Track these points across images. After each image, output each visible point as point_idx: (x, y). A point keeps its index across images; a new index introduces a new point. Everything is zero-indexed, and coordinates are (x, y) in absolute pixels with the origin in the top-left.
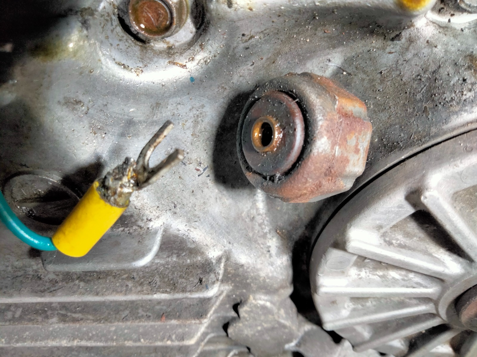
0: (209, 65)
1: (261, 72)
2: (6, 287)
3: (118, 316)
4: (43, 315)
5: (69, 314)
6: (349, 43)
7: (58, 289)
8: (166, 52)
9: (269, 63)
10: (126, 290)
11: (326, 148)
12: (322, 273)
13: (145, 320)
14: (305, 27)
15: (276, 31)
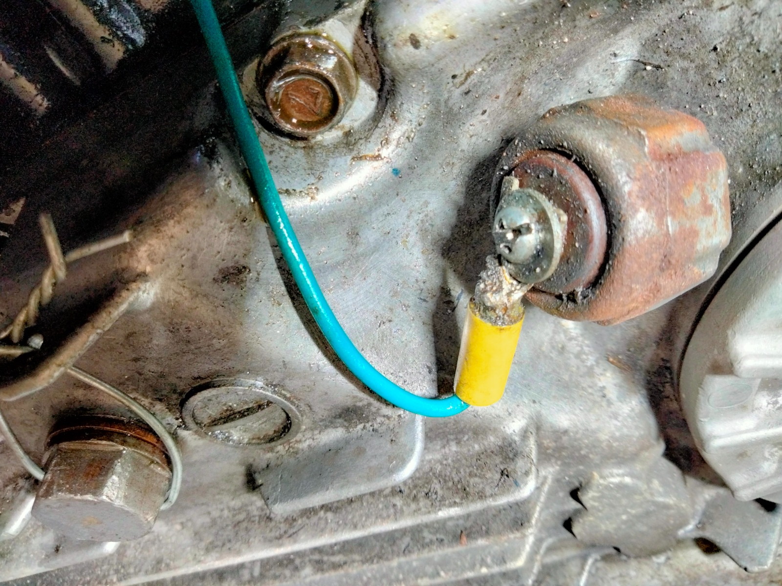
0: (415, 140)
1: (504, 117)
2: (230, 541)
3: (395, 548)
4: (291, 567)
5: (325, 558)
6: (641, 16)
7: (299, 530)
8: (343, 143)
9: (511, 98)
10: (395, 514)
11: (649, 227)
12: (706, 417)
13: (437, 547)
14: (553, 24)
15: (507, 49)
